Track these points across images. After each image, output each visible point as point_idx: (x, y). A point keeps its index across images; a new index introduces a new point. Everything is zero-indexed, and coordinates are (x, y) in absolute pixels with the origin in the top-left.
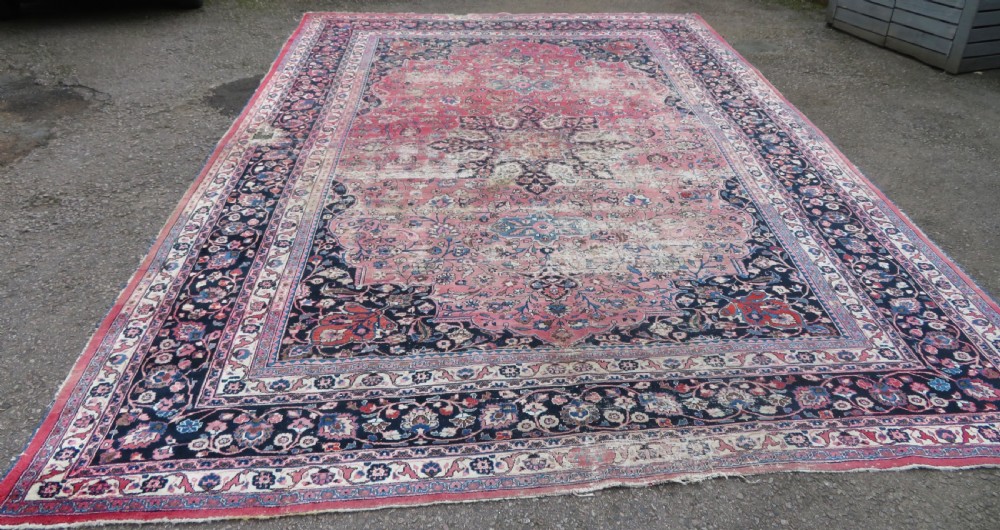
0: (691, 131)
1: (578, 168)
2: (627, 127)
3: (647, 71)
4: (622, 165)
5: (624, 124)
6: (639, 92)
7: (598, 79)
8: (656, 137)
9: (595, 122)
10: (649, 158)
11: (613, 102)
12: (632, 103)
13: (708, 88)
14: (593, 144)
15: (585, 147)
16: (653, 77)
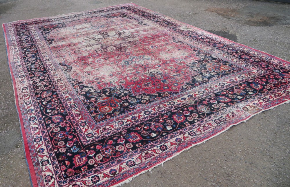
0: (61, 56)
1: (94, 38)
2: (85, 53)
3: (84, 87)
4: (82, 42)
5: (86, 53)
6: (84, 70)
7: (107, 74)
8: (73, 52)
9: (96, 52)
10: (75, 45)
11: (94, 62)
12: (86, 64)
13: (51, 81)
14: (93, 45)
15: (95, 44)
16: (80, 83)
